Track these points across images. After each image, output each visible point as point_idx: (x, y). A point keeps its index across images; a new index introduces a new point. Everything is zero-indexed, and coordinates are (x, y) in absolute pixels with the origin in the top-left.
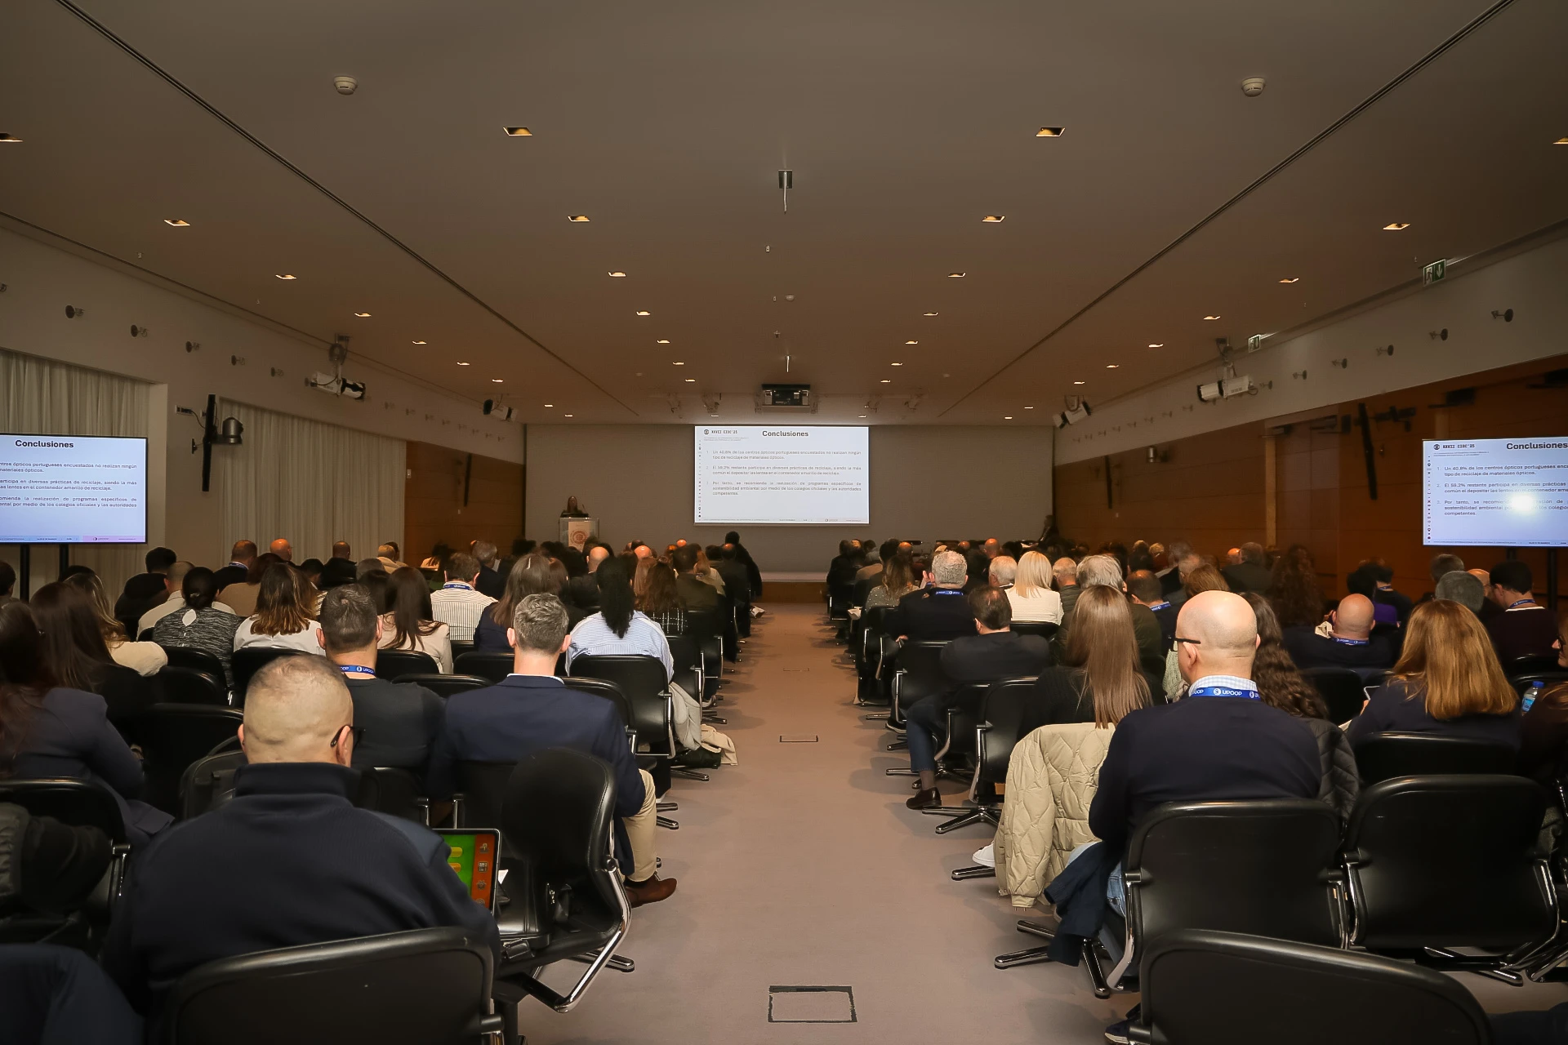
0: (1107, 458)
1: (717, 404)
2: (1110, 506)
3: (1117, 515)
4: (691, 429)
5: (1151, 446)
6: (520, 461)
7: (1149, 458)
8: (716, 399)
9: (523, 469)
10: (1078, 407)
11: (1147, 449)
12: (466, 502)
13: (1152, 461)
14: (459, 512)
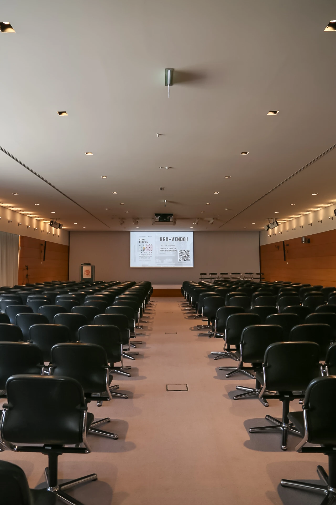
0: (283, 242)
1: (138, 222)
2: (285, 260)
3: (287, 263)
4: (129, 232)
5: (303, 237)
6: (68, 245)
7: (302, 241)
8: (138, 220)
9: (69, 247)
10: (274, 222)
11: (302, 238)
12: (44, 260)
13: (303, 242)
14: (42, 263)
